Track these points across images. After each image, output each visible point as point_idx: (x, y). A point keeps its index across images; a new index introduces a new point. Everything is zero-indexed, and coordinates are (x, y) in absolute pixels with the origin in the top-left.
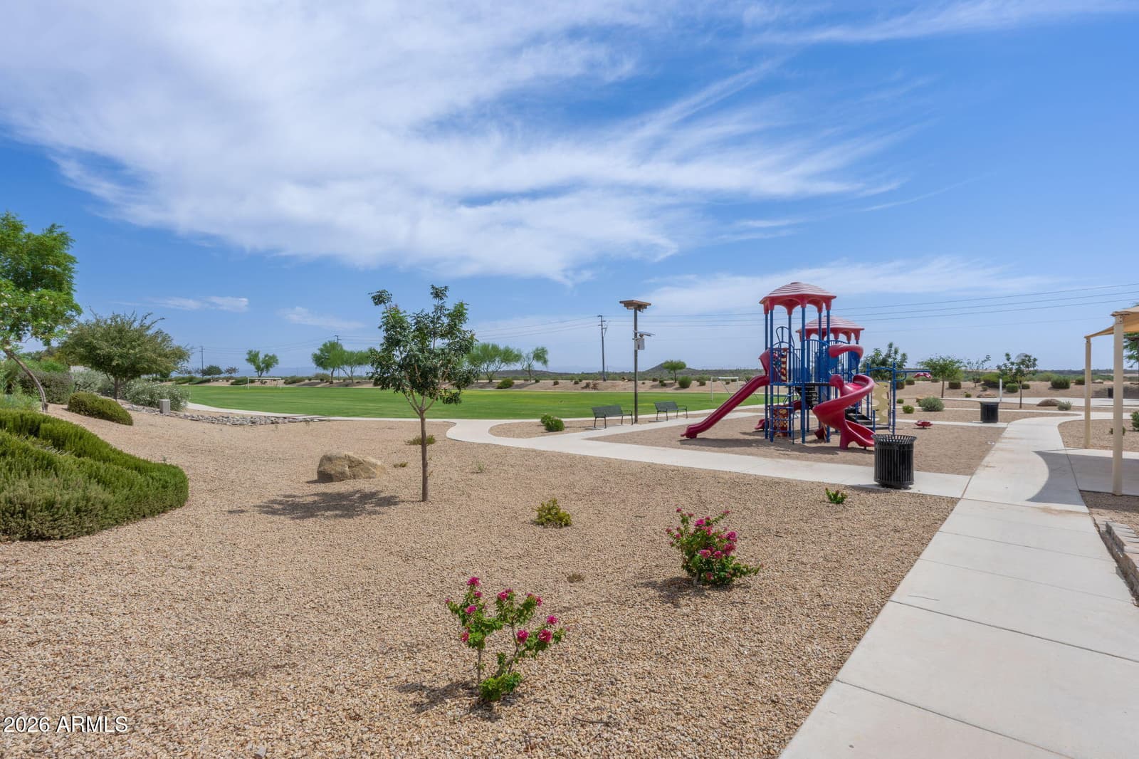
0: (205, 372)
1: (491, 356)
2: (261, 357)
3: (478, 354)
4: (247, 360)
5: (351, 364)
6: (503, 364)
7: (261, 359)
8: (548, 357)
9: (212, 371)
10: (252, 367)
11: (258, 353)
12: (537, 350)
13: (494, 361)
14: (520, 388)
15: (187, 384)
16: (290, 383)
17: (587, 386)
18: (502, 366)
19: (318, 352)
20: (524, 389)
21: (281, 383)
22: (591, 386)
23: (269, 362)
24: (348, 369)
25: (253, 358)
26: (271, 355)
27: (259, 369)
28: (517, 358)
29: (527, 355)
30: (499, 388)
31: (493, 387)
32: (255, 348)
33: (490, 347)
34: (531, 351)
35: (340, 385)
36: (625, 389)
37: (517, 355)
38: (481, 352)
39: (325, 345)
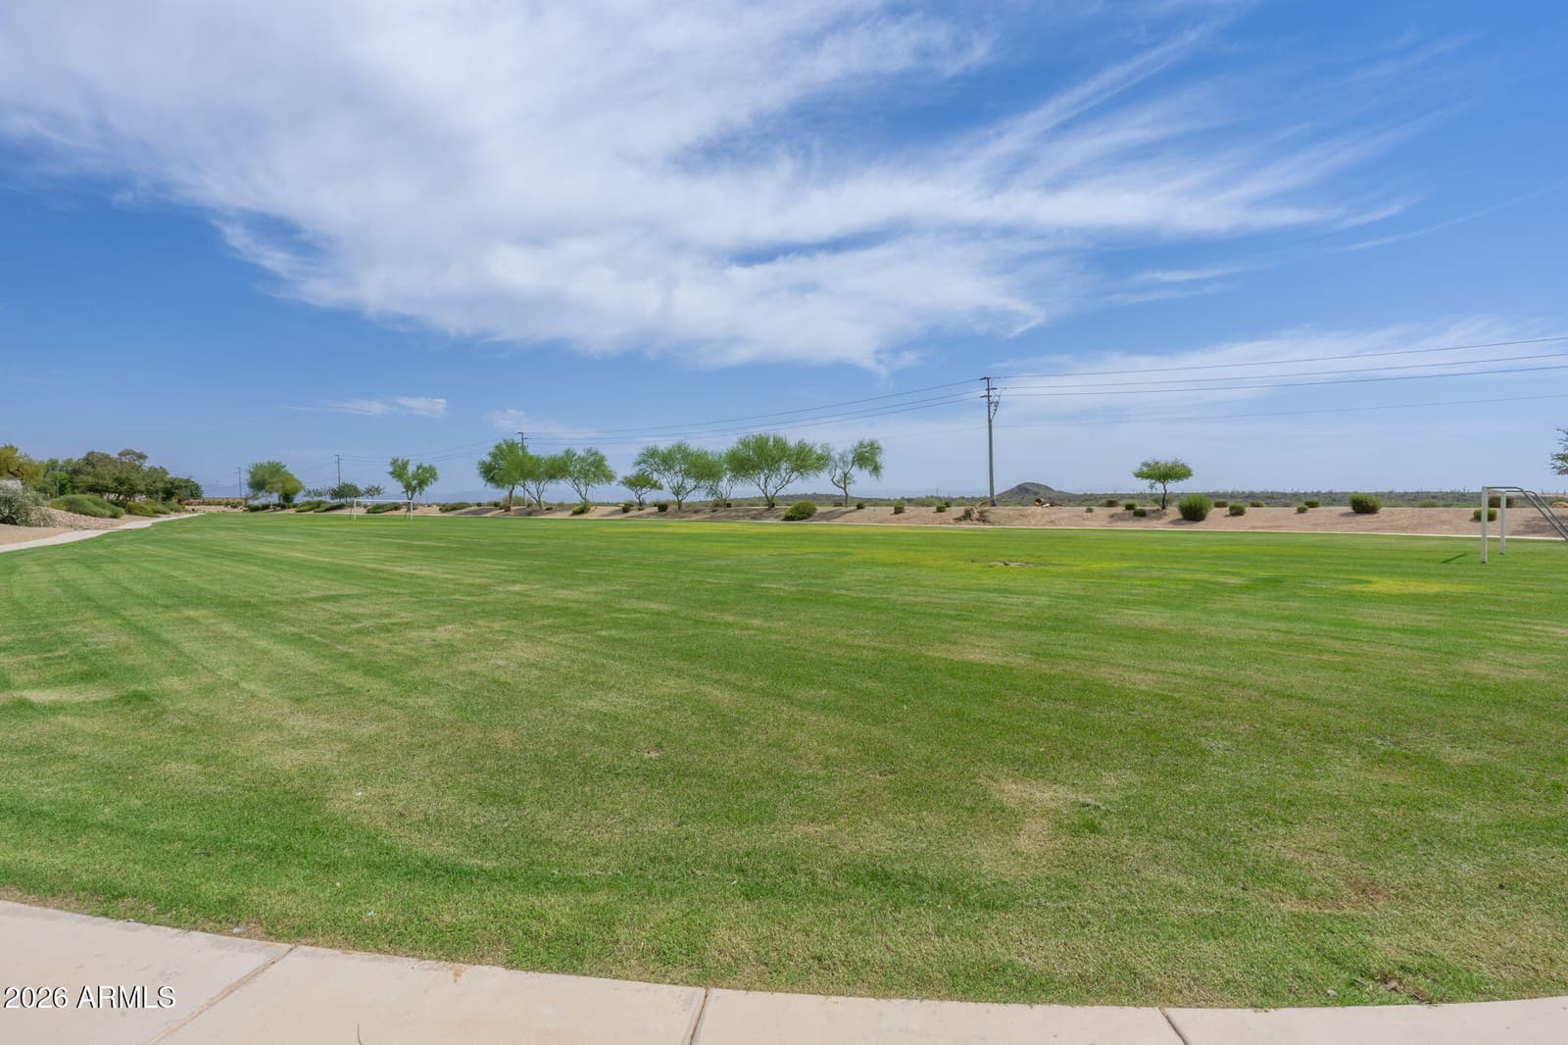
0: (336, 494)
1: (773, 458)
2: (411, 469)
3: (749, 456)
4: (392, 473)
5: (537, 479)
6: (795, 474)
7: (410, 473)
8: (881, 459)
9: (345, 493)
10: (399, 487)
11: (407, 463)
12: (861, 445)
13: (778, 469)
14: (829, 519)
15: (311, 512)
16: (447, 511)
17: (967, 516)
18: (793, 477)
19: (488, 459)
20: (838, 521)
21: (435, 512)
22: (976, 515)
23: (422, 479)
24: (532, 486)
25: (399, 471)
26: (426, 465)
27: (408, 487)
28: (822, 461)
29: (842, 457)
30: (788, 518)
31: (777, 517)
32: (402, 457)
33: (771, 443)
34: (849, 448)
35: (520, 513)
36: (1052, 522)
37: (820, 458)
38: (754, 451)
39: (498, 447)
